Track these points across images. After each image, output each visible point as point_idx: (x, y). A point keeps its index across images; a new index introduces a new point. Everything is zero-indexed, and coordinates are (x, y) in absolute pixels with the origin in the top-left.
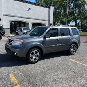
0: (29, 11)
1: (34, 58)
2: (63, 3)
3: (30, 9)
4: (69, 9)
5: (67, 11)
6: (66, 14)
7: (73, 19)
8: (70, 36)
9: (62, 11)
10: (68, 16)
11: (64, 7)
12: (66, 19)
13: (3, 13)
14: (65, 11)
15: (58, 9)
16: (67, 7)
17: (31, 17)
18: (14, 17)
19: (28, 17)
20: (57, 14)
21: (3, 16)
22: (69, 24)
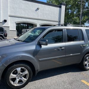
0: (37, 11)
1: (18, 80)
2: (77, 3)
3: (38, 9)
4: (84, 8)
5: (81, 10)
6: (79, 14)
7: (88, 19)
8: (83, 41)
9: (76, 11)
10: (82, 16)
11: (78, 6)
12: (80, 20)
13: (9, 14)
14: (79, 11)
15: (71, 9)
16: (81, 6)
17: (39, 18)
18: (20, 18)
19: (36, 17)
20: (69, 14)
21: (9, 17)
22: (83, 25)
